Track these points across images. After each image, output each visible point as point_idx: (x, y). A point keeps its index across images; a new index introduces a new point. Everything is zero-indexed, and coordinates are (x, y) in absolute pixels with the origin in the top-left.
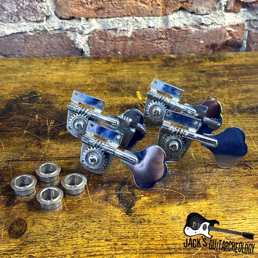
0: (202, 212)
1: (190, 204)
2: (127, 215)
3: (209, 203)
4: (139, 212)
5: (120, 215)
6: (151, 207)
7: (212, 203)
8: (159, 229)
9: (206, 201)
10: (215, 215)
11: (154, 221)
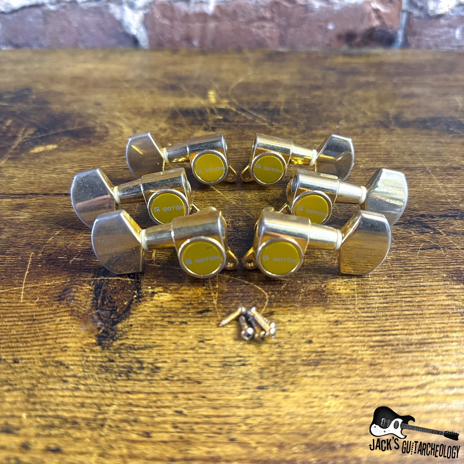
0: (312, 345)
1: (281, 318)
2: (100, 344)
3: (332, 319)
4: (135, 337)
5: (79, 345)
6: (172, 323)
7: (340, 319)
8: (176, 397)
9: (324, 312)
10: (349, 357)
11: (170, 370)
